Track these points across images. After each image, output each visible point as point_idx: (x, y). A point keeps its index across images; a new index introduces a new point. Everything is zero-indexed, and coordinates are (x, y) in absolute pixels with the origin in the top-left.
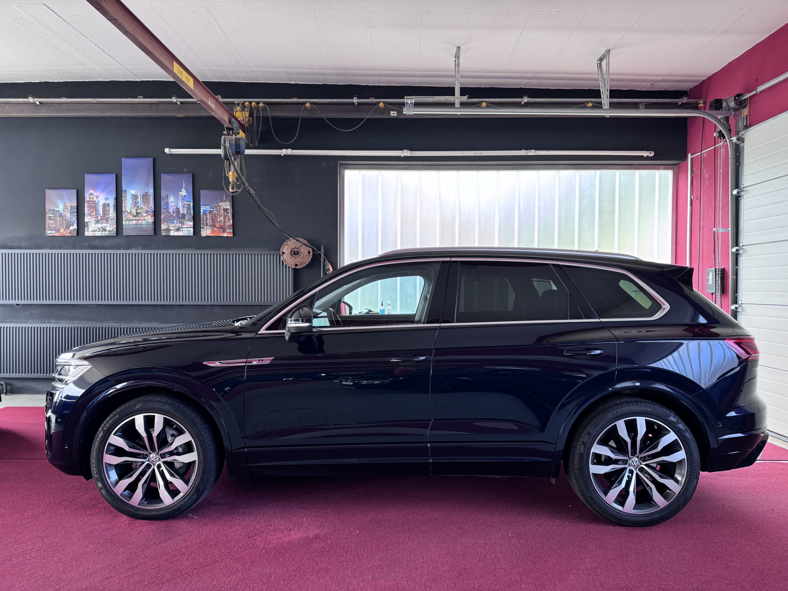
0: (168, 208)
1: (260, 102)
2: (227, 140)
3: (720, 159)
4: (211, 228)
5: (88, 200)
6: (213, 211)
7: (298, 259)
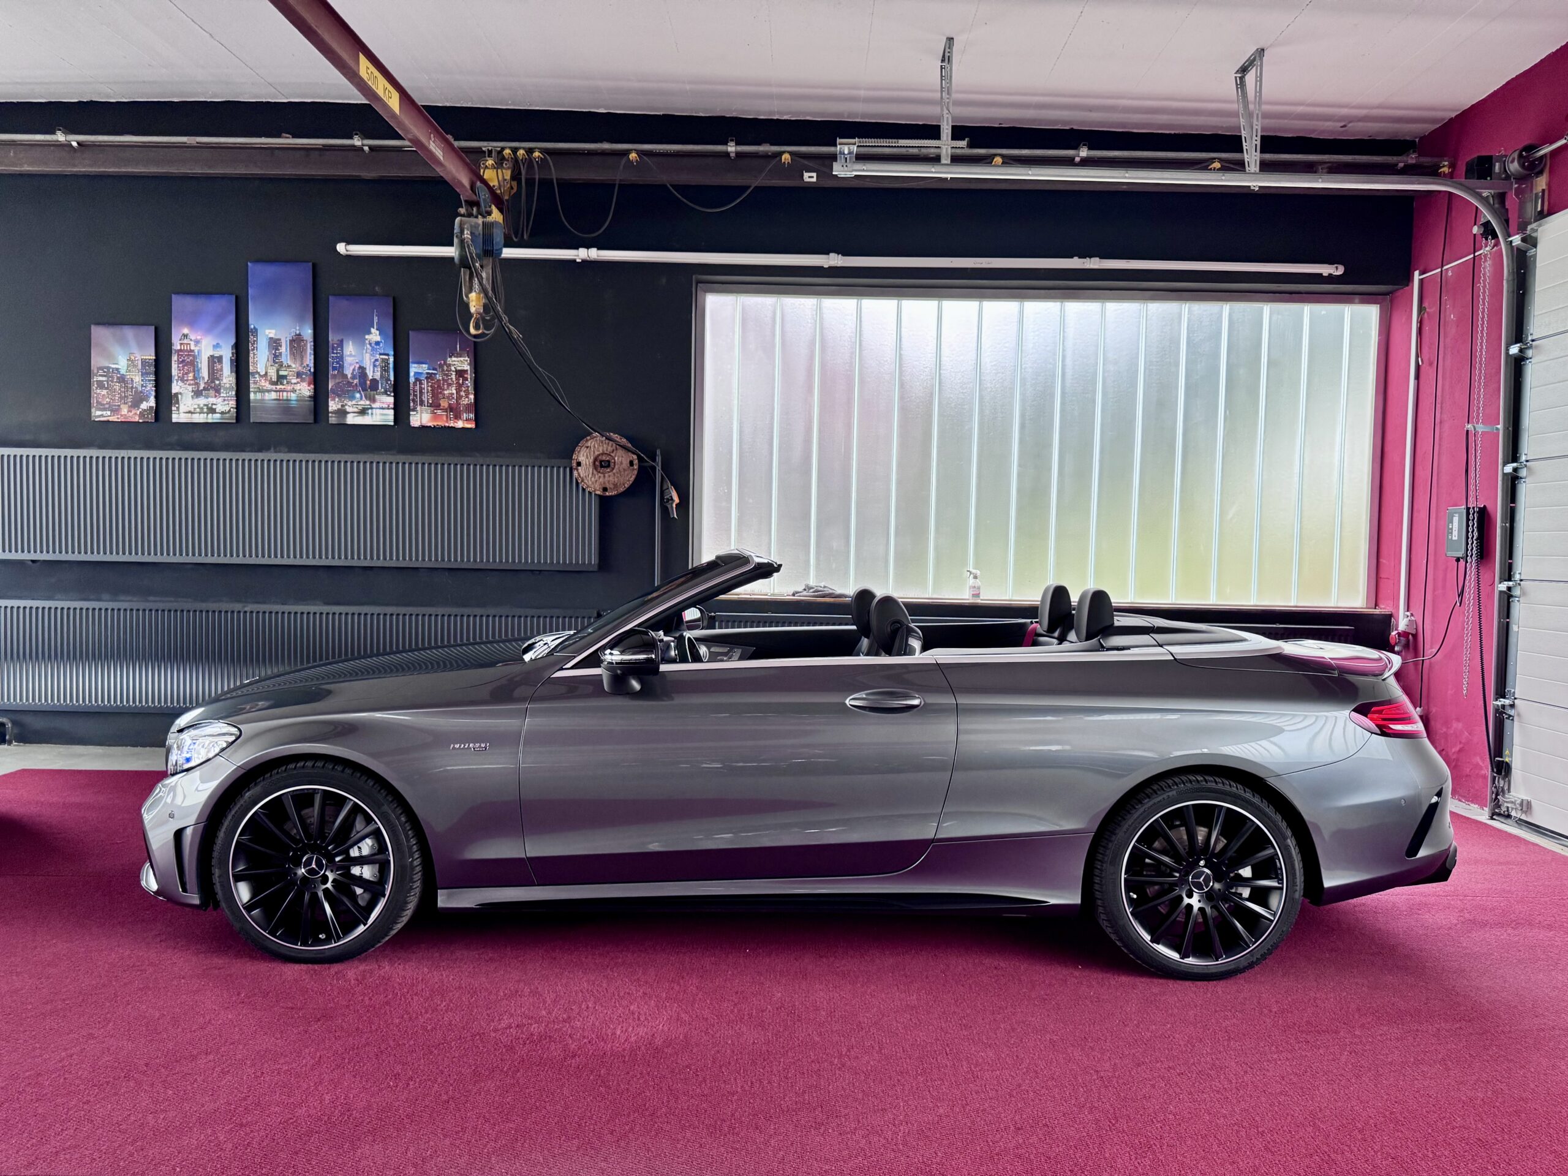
0: (342, 367)
1: (535, 148)
2: (466, 226)
3: (1484, 281)
4: (429, 409)
5: (179, 348)
6: (435, 374)
7: (609, 476)
